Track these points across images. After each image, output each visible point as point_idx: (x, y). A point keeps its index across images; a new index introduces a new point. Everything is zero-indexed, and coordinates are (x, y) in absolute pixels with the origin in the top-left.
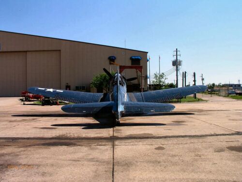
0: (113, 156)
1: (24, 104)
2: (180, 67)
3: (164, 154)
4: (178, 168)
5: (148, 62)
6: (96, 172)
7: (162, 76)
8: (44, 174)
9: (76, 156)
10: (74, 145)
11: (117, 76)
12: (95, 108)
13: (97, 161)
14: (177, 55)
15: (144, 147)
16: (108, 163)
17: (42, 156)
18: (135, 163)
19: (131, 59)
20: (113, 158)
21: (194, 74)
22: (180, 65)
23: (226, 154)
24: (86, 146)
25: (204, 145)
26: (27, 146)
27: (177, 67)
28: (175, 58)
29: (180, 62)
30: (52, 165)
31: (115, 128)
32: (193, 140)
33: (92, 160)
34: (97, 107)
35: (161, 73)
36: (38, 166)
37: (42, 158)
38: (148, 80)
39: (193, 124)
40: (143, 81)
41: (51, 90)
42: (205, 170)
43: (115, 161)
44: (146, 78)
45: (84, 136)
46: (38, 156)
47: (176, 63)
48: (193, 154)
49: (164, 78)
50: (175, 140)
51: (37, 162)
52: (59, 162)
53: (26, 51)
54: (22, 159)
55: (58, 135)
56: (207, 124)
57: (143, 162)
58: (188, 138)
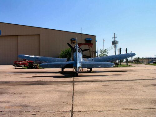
0: (73, 89)
1: (16, 68)
2: (117, 45)
3: (108, 88)
4: (119, 94)
5: (96, 42)
6: (61, 96)
7: (105, 51)
8: (24, 97)
9: (47, 89)
10: (47, 84)
11: (76, 47)
12: (61, 65)
13: (62, 91)
14: (115, 38)
15: (94, 85)
16: (69, 92)
17: (24, 89)
18: (89, 92)
19: (85, 40)
20: (73, 90)
21: (126, 49)
22: (117, 44)
23: (151, 87)
24: (54, 85)
25: (136, 84)
26: (14, 85)
27: (115, 45)
28: (113, 40)
29: (117, 42)
30: (31, 93)
31: (74, 78)
32: (127, 82)
33: (58, 91)
34: (63, 65)
35: (105, 49)
36: (21, 93)
37: (24, 90)
38: (97, 53)
39: (127, 75)
40: (93, 54)
41: (33, 56)
42: (138, 95)
43: (74, 91)
44: (95, 52)
45: (54, 81)
46: (22, 89)
47: (114, 43)
48: (129, 88)
49: (107, 52)
50: (115, 82)
51: (20, 92)
52: (36, 92)
53: (18, 36)
54: (11, 90)
55: (36, 80)
56: (136, 75)
57: (94, 91)
58: (124, 81)
